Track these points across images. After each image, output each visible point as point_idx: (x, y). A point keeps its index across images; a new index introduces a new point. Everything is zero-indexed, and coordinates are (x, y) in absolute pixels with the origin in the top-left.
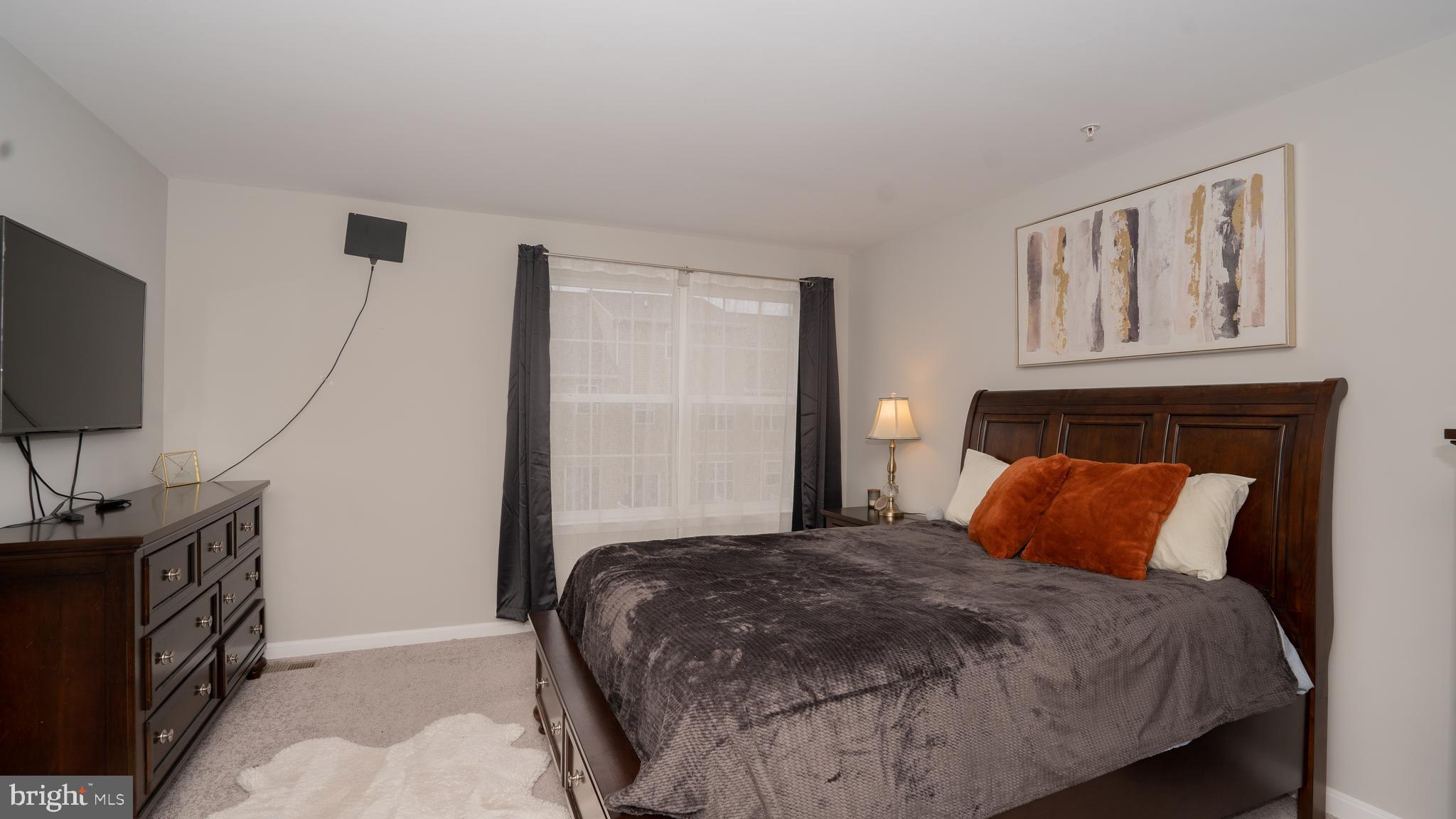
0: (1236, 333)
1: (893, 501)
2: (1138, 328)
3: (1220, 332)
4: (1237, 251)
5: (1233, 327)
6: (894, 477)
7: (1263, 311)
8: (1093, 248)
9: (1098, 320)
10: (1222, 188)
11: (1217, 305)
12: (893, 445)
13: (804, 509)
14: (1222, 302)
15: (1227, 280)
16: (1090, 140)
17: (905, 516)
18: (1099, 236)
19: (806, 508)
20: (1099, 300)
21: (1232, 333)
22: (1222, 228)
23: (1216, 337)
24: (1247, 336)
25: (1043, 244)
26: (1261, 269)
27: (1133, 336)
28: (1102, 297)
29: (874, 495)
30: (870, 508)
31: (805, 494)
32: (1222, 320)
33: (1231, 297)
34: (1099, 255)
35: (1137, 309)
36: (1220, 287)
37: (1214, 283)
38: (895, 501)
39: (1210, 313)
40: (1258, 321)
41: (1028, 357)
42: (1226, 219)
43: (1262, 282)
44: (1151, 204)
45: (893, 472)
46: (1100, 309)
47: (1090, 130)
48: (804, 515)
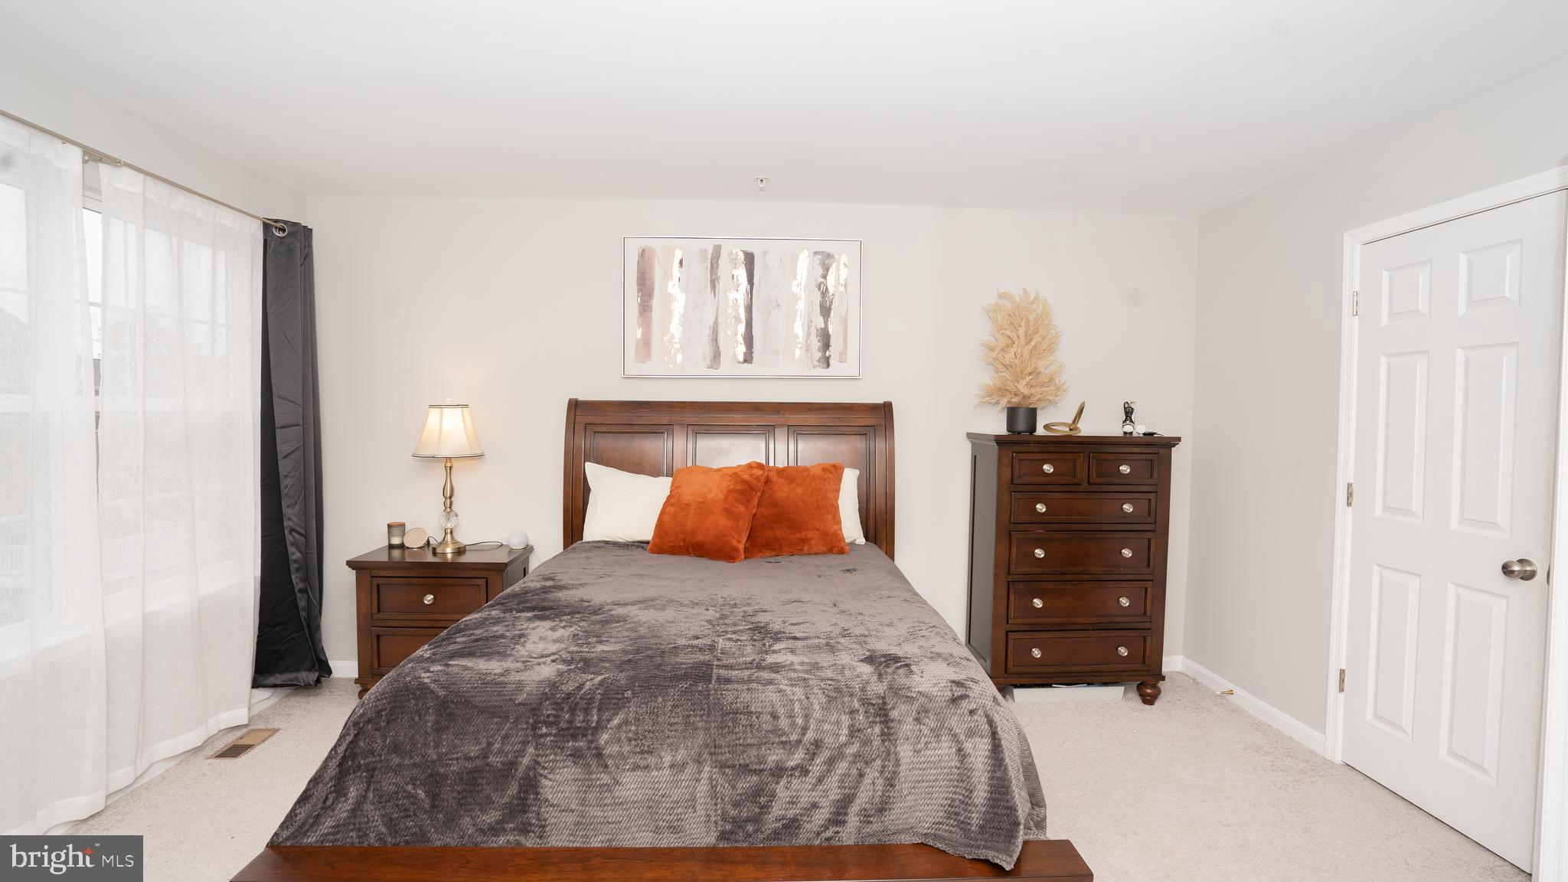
0: (828, 365)
1: (451, 533)
2: (753, 353)
3: (817, 364)
4: (830, 306)
5: (826, 362)
6: (451, 503)
7: (846, 352)
8: (712, 276)
9: (715, 340)
10: (820, 257)
11: (816, 343)
12: (449, 464)
13: (293, 566)
14: (819, 341)
15: (823, 326)
16: (762, 189)
17: (467, 548)
18: (717, 267)
19: (296, 566)
20: (716, 324)
21: (825, 365)
22: (820, 286)
23: (815, 367)
24: (836, 368)
25: (656, 260)
26: (845, 322)
27: (748, 359)
28: (720, 321)
29: (395, 531)
30: (391, 547)
31: (292, 544)
32: (819, 355)
33: (826, 342)
34: (717, 284)
35: (752, 337)
36: (817, 330)
37: (813, 326)
38: (454, 532)
39: (810, 348)
40: (842, 359)
41: (633, 368)
42: (823, 280)
43: (845, 331)
44: (765, 252)
45: (450, 497)
46: (717, 332)
47: (762, 181)
48: (293, 577)
